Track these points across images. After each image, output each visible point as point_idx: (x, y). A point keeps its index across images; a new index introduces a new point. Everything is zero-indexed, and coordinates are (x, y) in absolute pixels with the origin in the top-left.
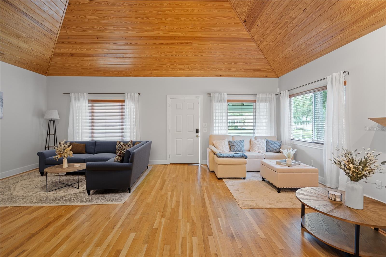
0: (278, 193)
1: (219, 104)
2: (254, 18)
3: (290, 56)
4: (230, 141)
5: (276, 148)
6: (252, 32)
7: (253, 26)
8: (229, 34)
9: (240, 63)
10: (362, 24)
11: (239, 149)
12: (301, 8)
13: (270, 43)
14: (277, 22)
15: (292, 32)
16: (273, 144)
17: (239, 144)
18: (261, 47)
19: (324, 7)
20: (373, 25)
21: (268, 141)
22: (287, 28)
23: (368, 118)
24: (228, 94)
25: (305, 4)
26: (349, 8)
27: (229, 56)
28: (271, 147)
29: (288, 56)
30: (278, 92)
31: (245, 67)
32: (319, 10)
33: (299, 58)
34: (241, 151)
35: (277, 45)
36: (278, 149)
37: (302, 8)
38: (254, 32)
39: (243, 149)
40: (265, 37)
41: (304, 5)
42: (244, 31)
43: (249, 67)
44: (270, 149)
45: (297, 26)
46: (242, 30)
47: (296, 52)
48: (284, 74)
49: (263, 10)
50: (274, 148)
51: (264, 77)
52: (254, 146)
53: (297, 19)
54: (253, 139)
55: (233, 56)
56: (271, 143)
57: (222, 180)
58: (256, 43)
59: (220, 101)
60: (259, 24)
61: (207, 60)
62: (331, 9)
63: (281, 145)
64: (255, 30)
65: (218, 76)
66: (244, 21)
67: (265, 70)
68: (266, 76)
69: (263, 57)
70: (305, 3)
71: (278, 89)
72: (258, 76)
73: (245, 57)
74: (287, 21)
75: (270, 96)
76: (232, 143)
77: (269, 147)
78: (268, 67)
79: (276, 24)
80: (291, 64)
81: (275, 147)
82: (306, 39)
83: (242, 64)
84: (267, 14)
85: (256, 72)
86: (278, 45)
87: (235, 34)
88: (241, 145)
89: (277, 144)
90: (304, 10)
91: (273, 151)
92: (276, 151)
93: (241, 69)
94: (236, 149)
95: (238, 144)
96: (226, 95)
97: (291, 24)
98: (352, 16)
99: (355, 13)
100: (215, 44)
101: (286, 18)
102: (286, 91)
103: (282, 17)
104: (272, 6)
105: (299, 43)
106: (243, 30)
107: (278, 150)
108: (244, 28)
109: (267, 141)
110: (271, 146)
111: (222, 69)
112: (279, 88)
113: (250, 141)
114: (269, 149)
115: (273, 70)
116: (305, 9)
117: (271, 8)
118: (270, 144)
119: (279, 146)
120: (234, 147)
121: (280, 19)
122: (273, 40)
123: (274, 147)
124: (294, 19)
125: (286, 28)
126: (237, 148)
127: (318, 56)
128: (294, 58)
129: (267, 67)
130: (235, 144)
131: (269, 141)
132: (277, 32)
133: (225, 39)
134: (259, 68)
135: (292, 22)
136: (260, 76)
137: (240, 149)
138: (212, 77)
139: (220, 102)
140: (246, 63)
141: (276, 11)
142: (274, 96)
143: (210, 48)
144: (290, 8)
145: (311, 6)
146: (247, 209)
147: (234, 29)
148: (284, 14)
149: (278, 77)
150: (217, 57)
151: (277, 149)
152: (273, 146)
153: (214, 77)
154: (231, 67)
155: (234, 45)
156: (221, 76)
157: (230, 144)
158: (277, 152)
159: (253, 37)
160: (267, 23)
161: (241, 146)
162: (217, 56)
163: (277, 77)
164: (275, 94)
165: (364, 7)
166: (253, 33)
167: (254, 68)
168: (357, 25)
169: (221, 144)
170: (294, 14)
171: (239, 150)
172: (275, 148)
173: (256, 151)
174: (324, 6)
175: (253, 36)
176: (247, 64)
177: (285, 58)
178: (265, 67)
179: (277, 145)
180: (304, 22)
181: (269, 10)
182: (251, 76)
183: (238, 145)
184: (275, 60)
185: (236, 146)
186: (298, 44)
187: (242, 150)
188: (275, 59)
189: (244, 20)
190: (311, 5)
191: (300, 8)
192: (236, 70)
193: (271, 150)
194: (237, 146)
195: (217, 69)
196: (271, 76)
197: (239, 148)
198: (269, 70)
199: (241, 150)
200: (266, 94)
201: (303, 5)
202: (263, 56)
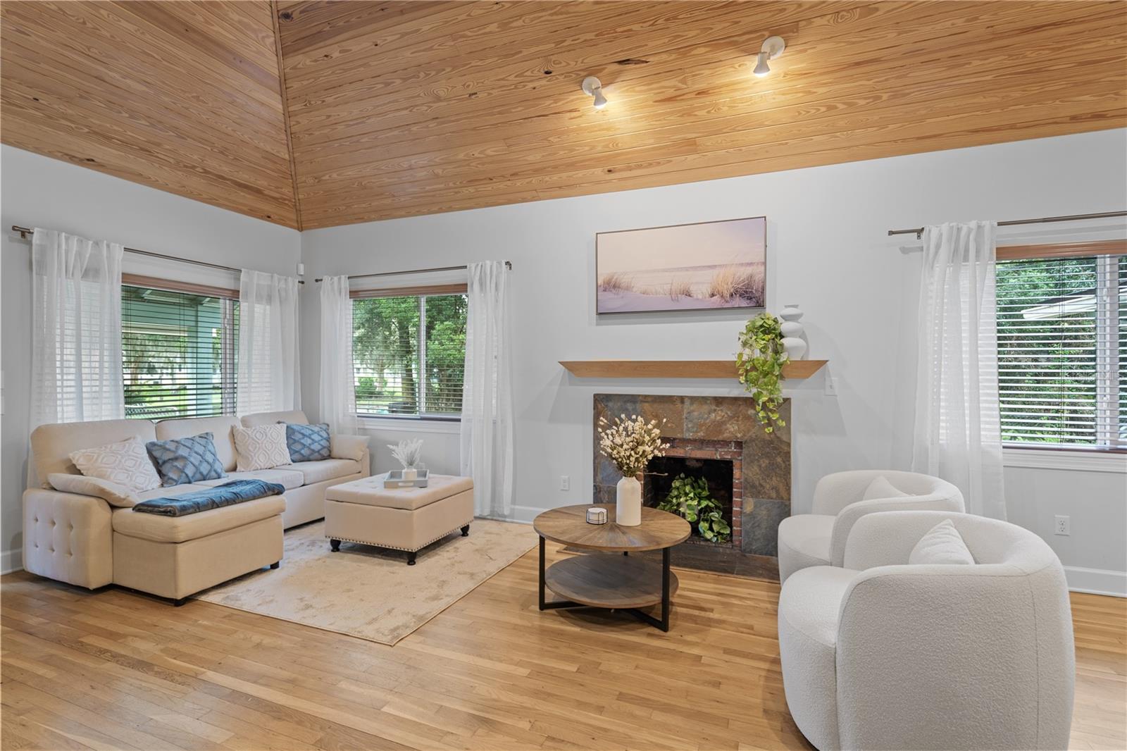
0: (412, 565)
1: (84, 286)
2: (328, 28)
3: (374, 183)
4: (153, 444)
5: (319, 447)
6: (293, 60)
7: (307, 47)
8: (207, 22)
9: (200, 142)
10: (547, 179)
11: (204, 469)
12: (469, 85)
13: (337, 126)
14: (394, 82)
15: (414, 129)
16: (307, 434)
17: (200, 449)
18: (298, 123)
19: (511, 112)
20: (560, 187)
21: (292, 429)
22: (410, 111)
23: (560, 362)
24: (126, 249)
25: (482, 83)
26: (546, 139)
27: (166, 99)
28: (305, 445)
29: (369, 182)
30: (301, 275)
31: (214, 164)
32: (500, 113)
33: (394, 198)
34: (213, 474)
35: (355, 139)
36: (326, 450)
37: (471, 87)
38: (300, 66)
39: (217, 467)
40: (329, 100)
41: (478, 83)
42: (267, 43)
43: (225, 170)
44: (303, 452)
45: (435, 121)
46: (260, 36)
47: (396, 180)
48: (326, 226)
49: (374, 26)
50: (312, 447)
51: (262, 218)
52: (252, 449)
53: (445, 103)
54: (240, 427)
55: (187, 109)
56: (302, 431)
57: (197, 602)
58: (286, 102)
59: (91, 273)
60: (336, 54)
61: (42, 65)
62: (521, 123)
63: (328, 435)
64: (308, 62)
65: (72, 159)
66: (281, 13)
67: (273, 198)
68: (269, 217)
69: (287, 157)
70: (482, 81)
71: (302, 267)
72: (245, 209)
73: (229, 128)
74: (419, 96)
75: (282, 285)
76: (168, 450)
77: (297, 447)
78: (287, 191)
79: (387, 84)
80: (364, 205)
81: (316, 442)
82: (437, 160)
83: (209, 149)
84: (376, 45)
85: (242, 194)
86: (358, 141)
87: (231, 37)
88: (209, 451)
89: (318, 433)
90: (470, 95)
91: (311, 457)
92: (319, 457)
93: (194, 167)
94: (190, 471)
95: (196, 449)
96: (119, 253)
97: (426, 108)
98: (543, 156)
99: (549, 155)
100: (124, 24)
101: (421, 86)
102: (343, 277)
103: (413, 77)
104: (403, 35)
105: (415, 162)
106: (263, 37)
107: (325, 452)
108: (272, 34)
109: (287, 427)
110: (302, 441)
111: (109, 138)
112: (302, 263)
113: (232, 435)
114: (297, 452)
115: (296, 205)
116: (476, 93)
117: (398, 36)
118: (301, 436)
119: (324, 441)
120: (179, 464)
121: (405, 80)
122: (351, 120)
123: (313, 444)
124: (441, 101)
125: (407, 109)
126: (194, 465)
127: (441, 208)
128: (382, 194)
129: (283, 190)
130: (183, 452)
131: (295, 427)
132: (378, 106)
133: (184, 31)
134: (261, 183)
135: (432, 105)
136: (252, 212)
137: (208, 467)
138: (37, 150)
139: (86, 275)
140: (222, 153)
141: (408, 54)
142: (293, 286)
143: (89, 25)
144: (444, 70)
145: (489, 94)
146: (406, 639)
147: (237, 16)
148: (422, 75)
149: (301, 229)
150: (107, 79)
151: (322, 449)
152: (309, 441)
153: (50, 154)
154: (159, 145)
155: (206, 70)
156: (89, 162)
157: (157, 454)
158: (323, 458)
159: (285, 80)
160: (362, 69)
161: (209, 457)
162: (110, 73)
163: (298, 230)
164: (297, 281)
165: (566, 152)
166: (294, 68)
167: (244, 177)
168: (540, 178)
169: (120, 461)
170: (446, 90)
171: (205, 473)
172: (316, 447)
173: (262, 465)
174: (513, 110)
175: (287, 76)
176: (227, 156)
177: (356, 184)
178: (277, 188)
179: (320, 438)
180: (457, 120)
181: (389, 39)
182: (221, 201)
183: (196, 453)
184: (324, 178)
185: (192, 459)
186: (413, 162)
187: (215, 471)
188: (324, 176)
189: (285, 9)
190: (492, 94)
191: (467, 84)
192: (172, 161)
193: (304, 456)
194: (195, 459)
195: (86, 126)
196: (282, 221)
197: (205, 464)
198: (285, 199)
199: (210, 471)
200: (272, 277)
201: (476, 84)
202: (286, 151)
